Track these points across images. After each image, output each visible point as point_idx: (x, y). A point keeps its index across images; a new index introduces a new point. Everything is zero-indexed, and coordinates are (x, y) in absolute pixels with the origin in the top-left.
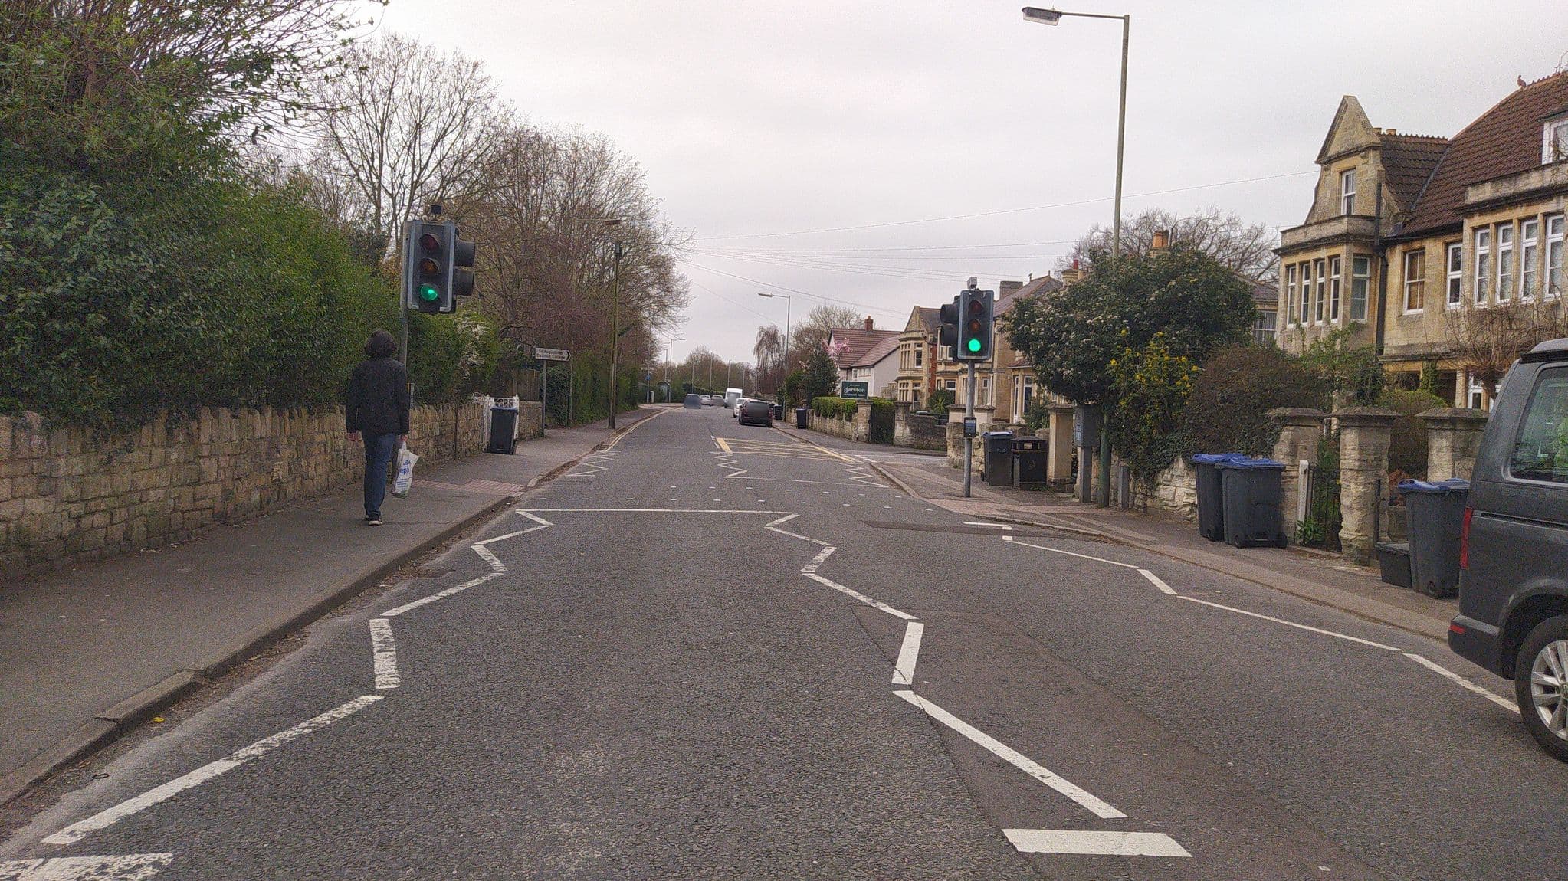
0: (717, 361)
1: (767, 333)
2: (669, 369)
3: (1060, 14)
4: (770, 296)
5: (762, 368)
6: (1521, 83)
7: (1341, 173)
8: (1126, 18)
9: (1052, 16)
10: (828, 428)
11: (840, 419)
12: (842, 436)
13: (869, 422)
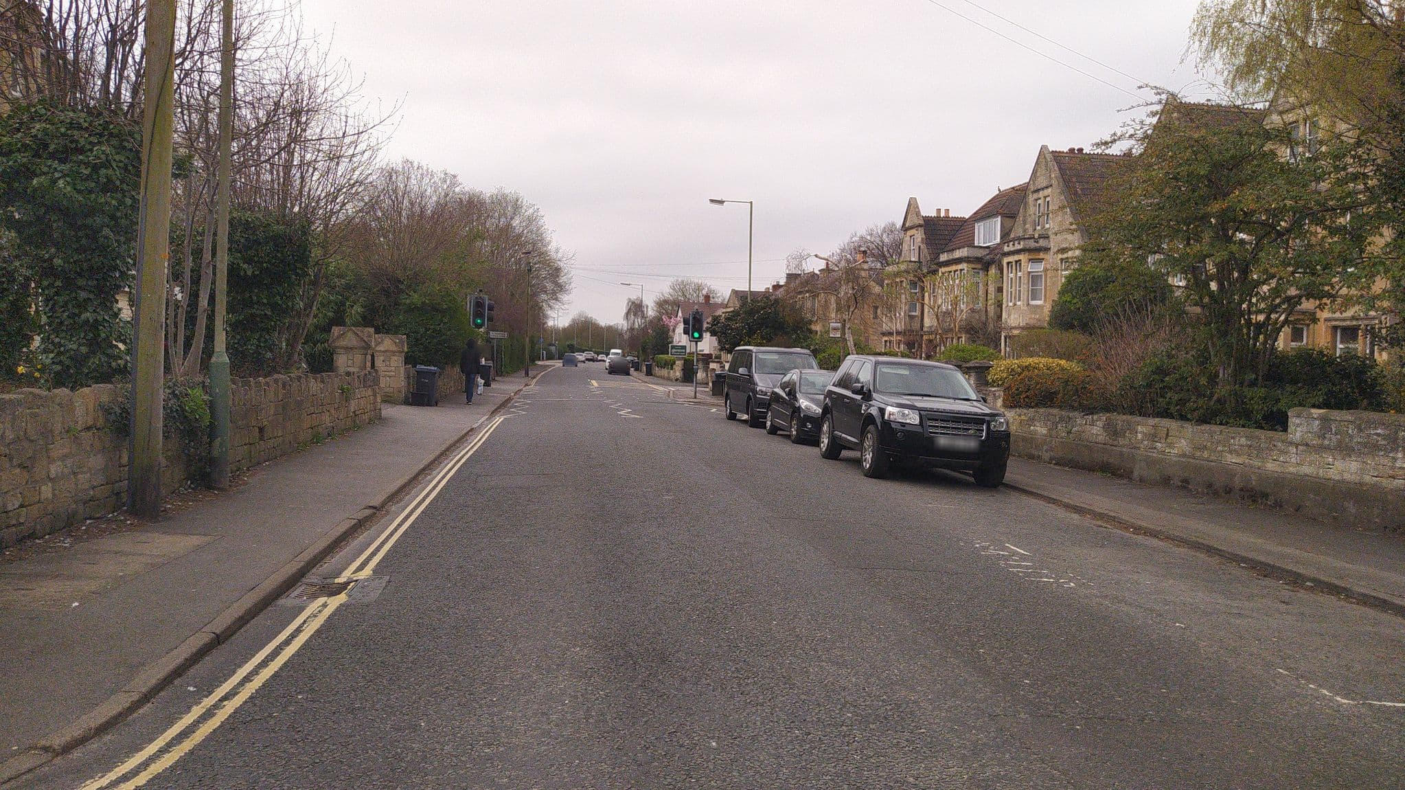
0: (595, 324)
1: (633, 303)
2: (555, 331)
3: (724, 202)
4: (629, 285)
5: (632, 329)
6: (999, 190)
7: (911, 237)
8: (751, 203)
9: (721, 202)
10: (663, 374)
11: (668, 369)
12: (669, 379)
13: (683, 370)
